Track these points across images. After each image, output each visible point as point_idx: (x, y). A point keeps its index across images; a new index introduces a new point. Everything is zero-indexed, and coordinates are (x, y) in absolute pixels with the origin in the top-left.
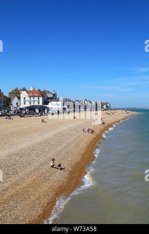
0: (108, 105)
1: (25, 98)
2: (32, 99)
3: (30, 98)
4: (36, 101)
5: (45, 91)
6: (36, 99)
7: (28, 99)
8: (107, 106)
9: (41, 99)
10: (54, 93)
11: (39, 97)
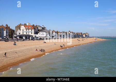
0: (87, 34)
1: (23, 30)
2: (28, 30)
3: (26, 30)
4: (30, 32)
5: (37, 26)
6: (30, 30)
7: (25, 30)
8: (86, 36)
9: (33, 30)
10: (43, 27)
11: (32, 29)
